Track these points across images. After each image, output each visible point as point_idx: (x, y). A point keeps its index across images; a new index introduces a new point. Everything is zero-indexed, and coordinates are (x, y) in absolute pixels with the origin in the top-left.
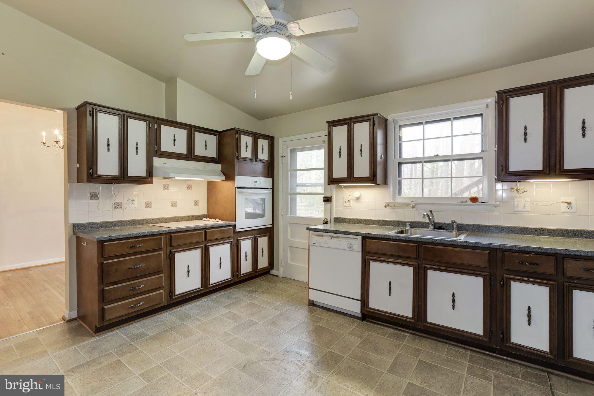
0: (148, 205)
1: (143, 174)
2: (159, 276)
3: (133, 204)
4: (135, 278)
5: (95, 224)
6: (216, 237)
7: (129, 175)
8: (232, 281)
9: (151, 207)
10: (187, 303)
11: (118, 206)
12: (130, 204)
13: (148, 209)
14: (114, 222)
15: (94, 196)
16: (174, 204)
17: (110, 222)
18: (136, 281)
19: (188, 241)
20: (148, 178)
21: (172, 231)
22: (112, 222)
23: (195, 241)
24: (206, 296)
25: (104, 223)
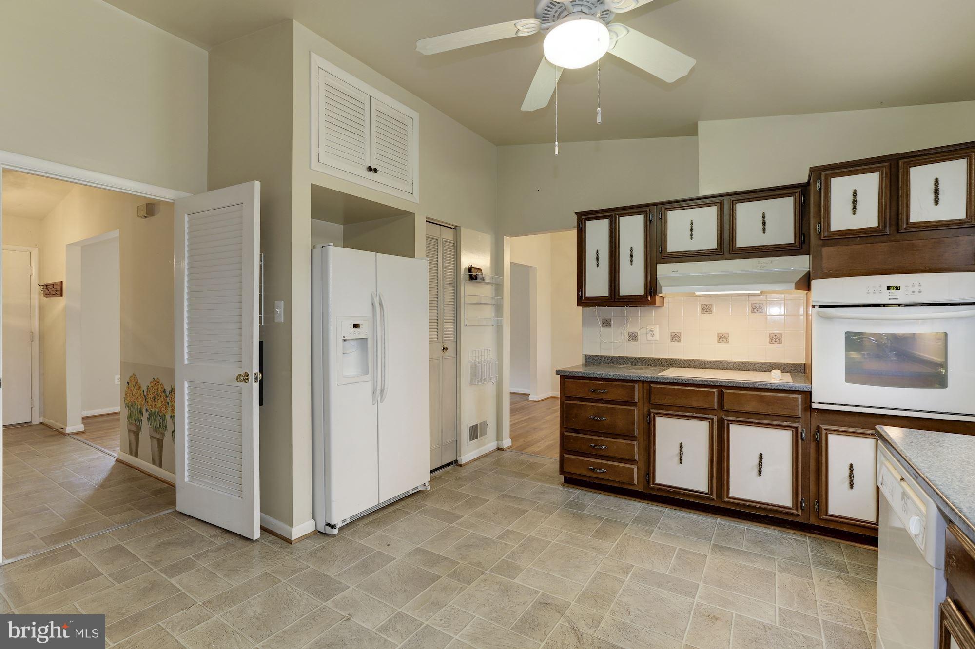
0: (675, 337)
1: (640, 291)
2: (630, 442)
3: (653, 335)
4: (599, 434)
5: (605, 357)
6: (749, 407)
7: (621, 295)
8: (799, 518)
9: (679, 341)
10: (687, 510)
11: (633, 337)
12: (649, 335)
13: (676, 343)
14: (627, 357)
15: (606, 323)
16: (723, 338)
17: (621, 358)
18: (598, 438)
19: (682, 402)
20: (647, 297)
21: (649, 380)
22: (624, 358)
23: (695, 404)
24: (729, 516)
25: (615, 357)
